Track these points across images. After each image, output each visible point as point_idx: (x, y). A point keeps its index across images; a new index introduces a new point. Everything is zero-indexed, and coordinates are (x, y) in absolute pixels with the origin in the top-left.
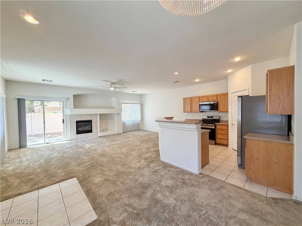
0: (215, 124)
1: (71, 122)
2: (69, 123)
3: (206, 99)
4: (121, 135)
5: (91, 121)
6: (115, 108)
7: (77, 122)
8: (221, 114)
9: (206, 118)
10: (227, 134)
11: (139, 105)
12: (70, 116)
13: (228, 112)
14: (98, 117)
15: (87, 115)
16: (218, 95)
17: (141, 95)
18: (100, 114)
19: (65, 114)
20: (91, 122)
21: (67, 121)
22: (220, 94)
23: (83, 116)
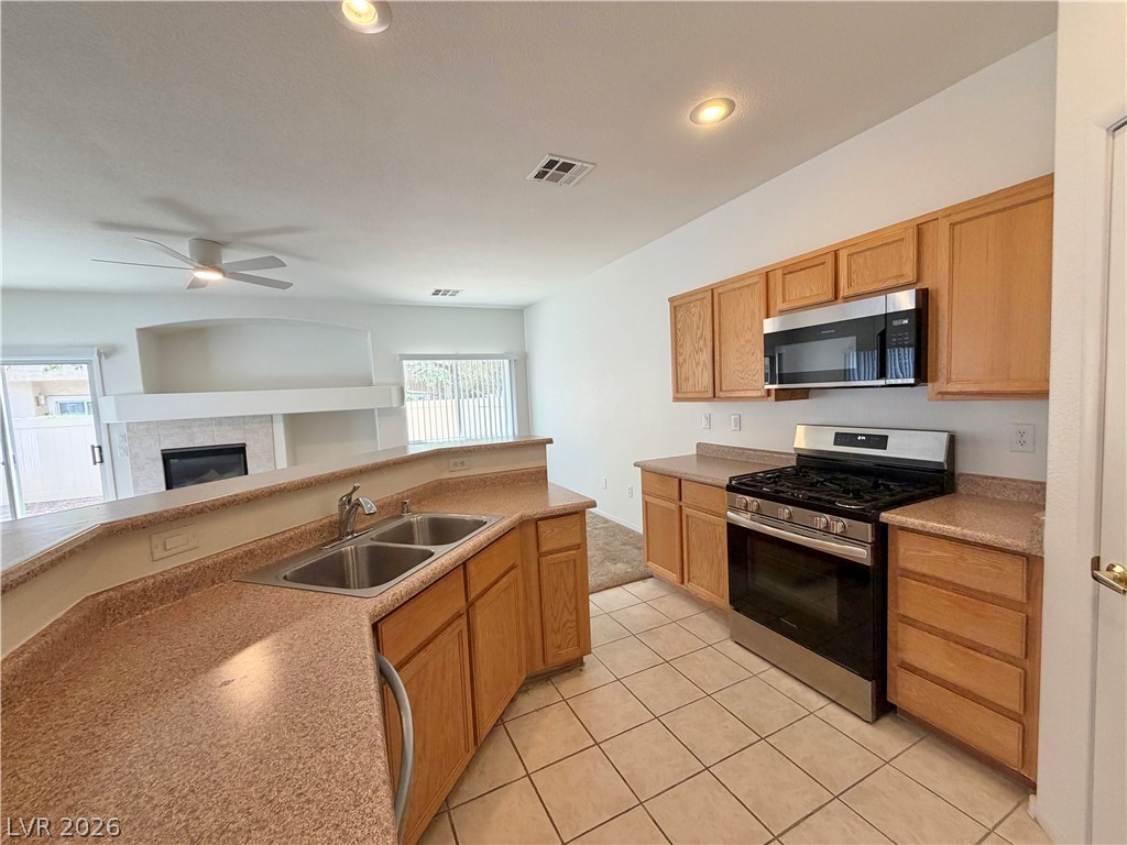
0: (885, 516)
1: (134, 457)
2: (124, 463)
3: (819, 286)
5: (240, 450)
6: (371, 385)
7: (168, 457)
8: (973, 419)
9: (825, 443)
10: (1018, 652)
11: (506, 361)
12: (128, 430)
13: (1044, 395)
14: (279, 429)
15: (219, 421)
16: (933, 219)
17: (517, 316)
18: (285, 415)
19: (104, 421)
20: (242, 456)
21: (118, 452)
22: (948, 212)
23: (195, 430)
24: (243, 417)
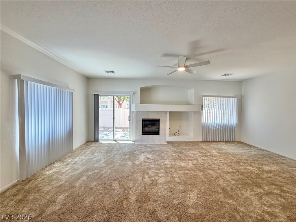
4: (199, 146)
6: (192, 104)
7: (143, 120)
11: (235, 99)
12: (136, 113)
14: (168, 115)
17: (240, 82)
18: (170, 112)
20: (158, 122)
21: (133, 118)
23: (149, 114)
24: (160, 112)
